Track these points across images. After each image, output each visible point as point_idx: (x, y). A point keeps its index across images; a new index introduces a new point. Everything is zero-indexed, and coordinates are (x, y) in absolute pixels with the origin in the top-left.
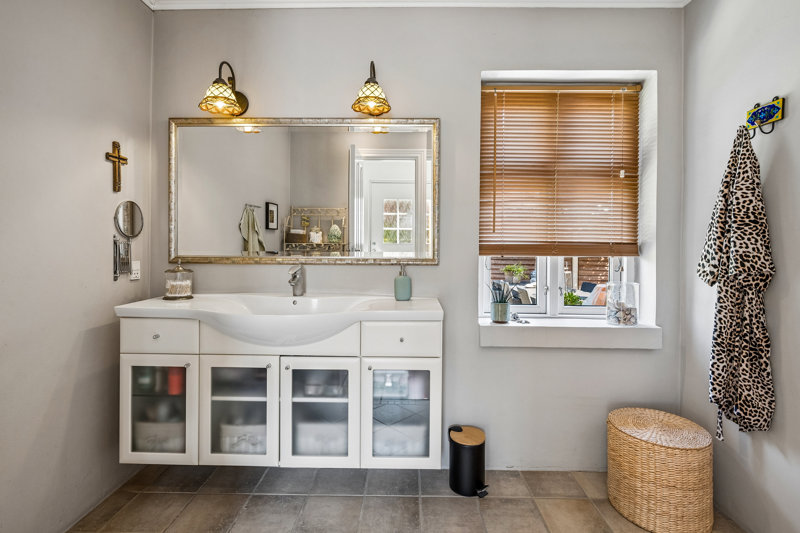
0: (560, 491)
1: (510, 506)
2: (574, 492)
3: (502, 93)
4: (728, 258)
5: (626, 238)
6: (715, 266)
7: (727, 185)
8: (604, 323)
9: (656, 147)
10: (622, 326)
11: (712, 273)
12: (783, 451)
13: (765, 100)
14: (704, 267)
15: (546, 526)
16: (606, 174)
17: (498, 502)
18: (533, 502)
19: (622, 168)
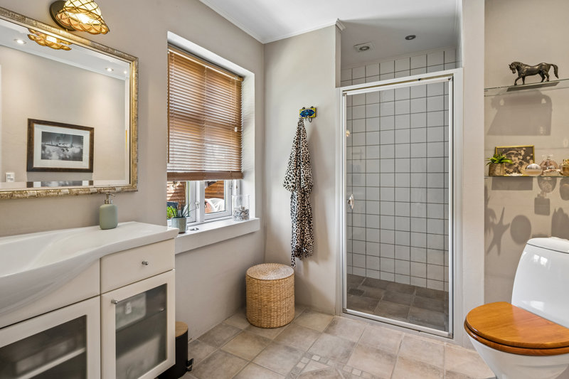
0: (228, 336)
1: (212, 362)
2: (234, 332)
3: (172, 53)
4: (300, 179)
5: (235, 169)
6: (294, 183)
7: (297, 143)
8: (233, 222)
9: (254, 117)
10: (244, 221)
11: (293, 186)
12: (317, 262)
13: (308, 107)
14: (288, 183)
15: (240, 358)
16: (227, 128)
17: (203, 365)
18: (221, 350)
19: (236, 126)
